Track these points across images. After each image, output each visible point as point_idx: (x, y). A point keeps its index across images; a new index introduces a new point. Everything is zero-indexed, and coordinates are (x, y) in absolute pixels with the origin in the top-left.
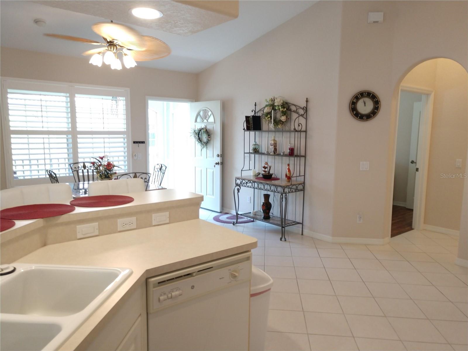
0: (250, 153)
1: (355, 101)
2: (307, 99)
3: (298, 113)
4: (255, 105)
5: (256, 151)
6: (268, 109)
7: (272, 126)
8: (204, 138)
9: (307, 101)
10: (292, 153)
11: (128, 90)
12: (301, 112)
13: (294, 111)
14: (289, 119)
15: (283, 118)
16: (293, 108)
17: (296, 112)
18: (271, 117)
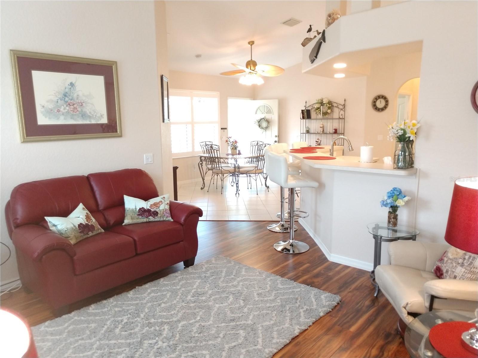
0: (303, 133)
1: (375, 101)
2: (345, 99)
3: (338, 108)
4: (306, 103)
5: (308, 132)
6: (318, 105)
7: (320, 116)
8: (264, 124)
9: (345, 101)
10: (336, 132)
11: (219, 93)
12: (341, 107)
13: (336, 107)
14: (332, 111)
15: (329, 111)
16: (335, 105)
17: (337, 107)
18: (320, 111)
